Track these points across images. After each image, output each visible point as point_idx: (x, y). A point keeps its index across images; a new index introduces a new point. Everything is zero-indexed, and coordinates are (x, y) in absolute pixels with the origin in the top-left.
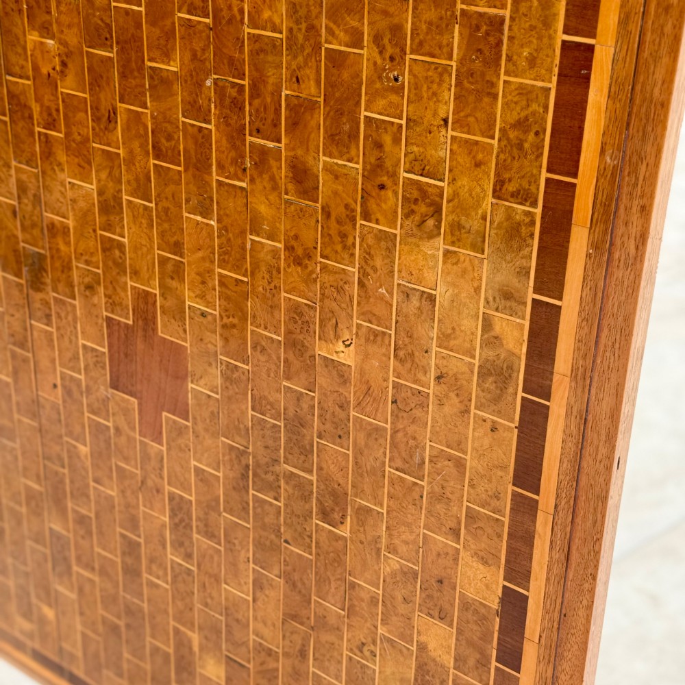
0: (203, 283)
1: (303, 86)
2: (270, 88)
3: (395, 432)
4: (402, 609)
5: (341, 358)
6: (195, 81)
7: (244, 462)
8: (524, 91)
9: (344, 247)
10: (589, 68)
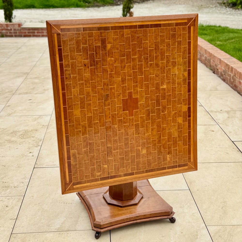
0: (141, 86)
1: (157, 54)
2: (152, 55)
3: (172, 94)
4: (175, 119)
5: (164, 87)
6: (140, 58)
7: (149, 111)
8: (185, 47)
9: (164, 72)
10: (191, 43)
